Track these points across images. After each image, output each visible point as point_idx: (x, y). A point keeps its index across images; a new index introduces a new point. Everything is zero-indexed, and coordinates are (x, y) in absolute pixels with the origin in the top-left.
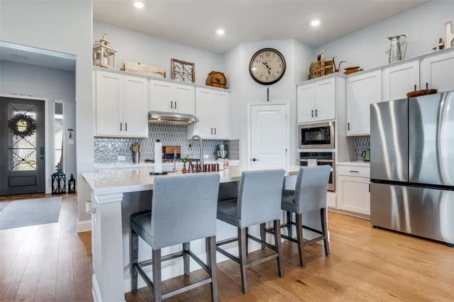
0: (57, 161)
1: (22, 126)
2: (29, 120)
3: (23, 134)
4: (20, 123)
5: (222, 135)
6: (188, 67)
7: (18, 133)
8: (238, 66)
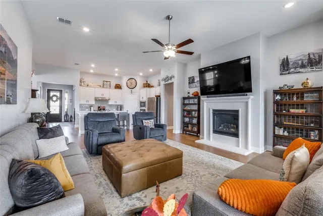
0: (66, 110)
1: (54, 99)
2: (57, 96)
3: (55, 101)
4: (54, 98)
5: (118, 103)
6: (108, 83)
7: (53, 101)
8: (124, 83)
